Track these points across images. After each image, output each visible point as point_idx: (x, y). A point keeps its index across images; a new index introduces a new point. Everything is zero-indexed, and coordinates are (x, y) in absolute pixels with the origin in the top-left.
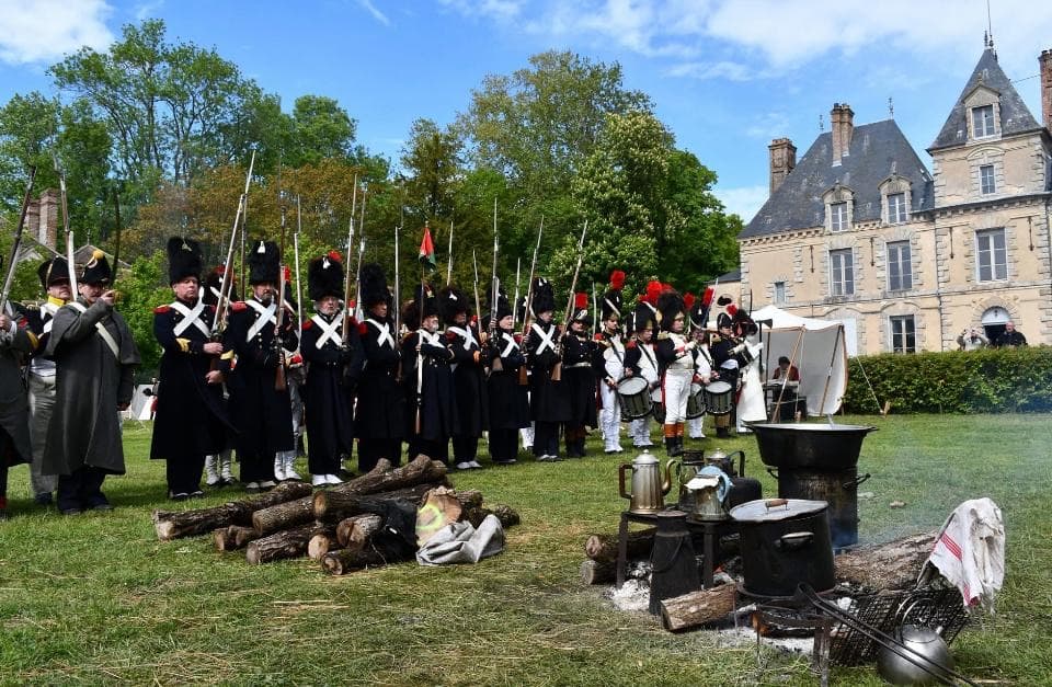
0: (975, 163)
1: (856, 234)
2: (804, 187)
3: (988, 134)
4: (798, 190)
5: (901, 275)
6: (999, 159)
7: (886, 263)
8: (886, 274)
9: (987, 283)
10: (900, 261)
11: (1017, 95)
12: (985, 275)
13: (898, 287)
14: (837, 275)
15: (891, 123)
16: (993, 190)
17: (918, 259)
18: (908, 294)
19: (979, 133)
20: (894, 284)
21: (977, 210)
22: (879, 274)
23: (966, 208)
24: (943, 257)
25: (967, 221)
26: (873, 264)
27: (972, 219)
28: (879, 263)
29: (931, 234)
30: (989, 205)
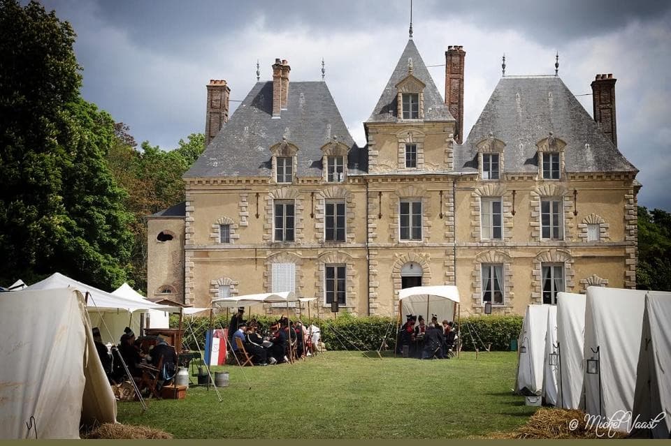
0: (403, 141)
1: (300, 188)
2: (246, 135)
3: (413, 118)
4: (241, 136)
5: (336, 228)
6: (422, 140)
7: (323, 216)
8: (323, 226)
9: (406, 241)
10: (335, 216)
11: (435, 87)
12: (404, 235)
13: (332, 238)
14: (279, 223)
15: (323, 84)
16: (414, 165)
17: (352, 215)
18: (342, 245)
19: (406, 116)
20: (329, 236)
21: (402, 180)
22: (318, 225)
23: (394, 178)
24: (373, 216)
25: (392, 188)
26: (312, 216)
27: (398, 187)
28: (318, 216)
29: (363, 196)
30: (412, 178)
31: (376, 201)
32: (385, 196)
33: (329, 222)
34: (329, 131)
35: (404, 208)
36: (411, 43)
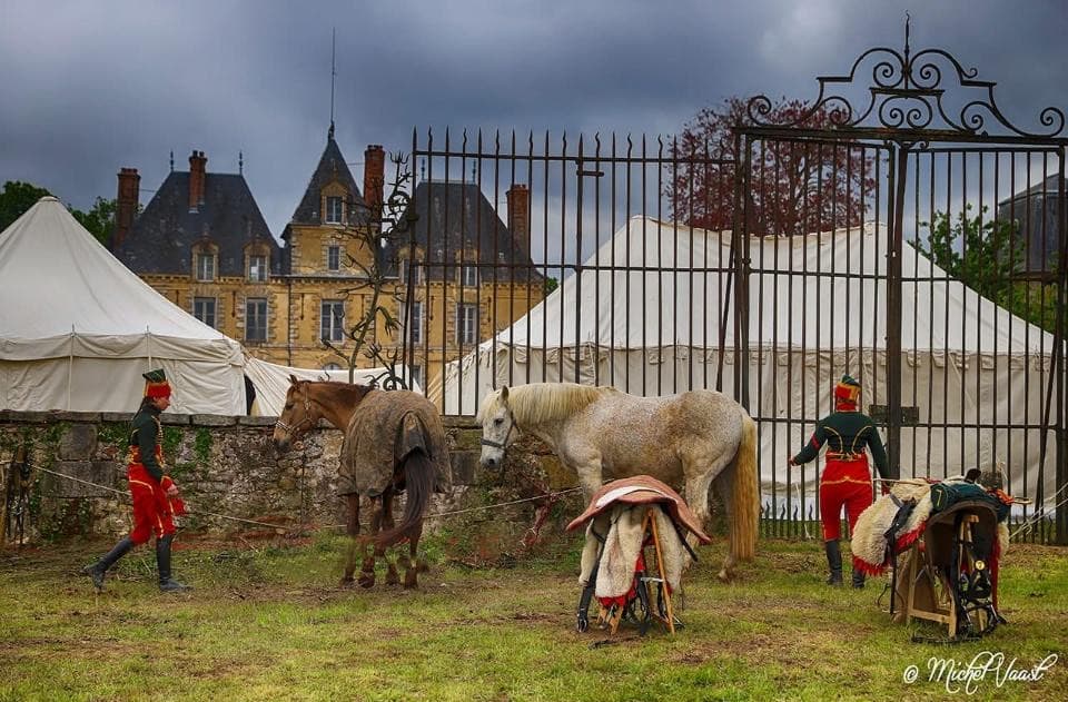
0: (326, 243)
1: (221, 286)
2: (163, 229)
3: (336, 220)
5: (256, 327)
6: (345, 244)
7: (244, 316)
8: (244, 325)
10: (257, 315)
13: (254, 338)
15: (241, 177)
16: (336, 268)
17: (273, 316)
18: (264, 345)
19: (330, 219)
20: (251, 334)
21: (325, 282)
22: (239, 325)
23: (317, 280)
24: (295, 317)
25: (316, 290)
26: (234, 314)
27: (320, 289)
28: (239, 315)
29: (286, 297)
30: (334, 280)
31: (299, 302)
32: (307, 297)
33: (250, 322)
34: (250, 228)
35: (326, 309)
36: (332, 143)
